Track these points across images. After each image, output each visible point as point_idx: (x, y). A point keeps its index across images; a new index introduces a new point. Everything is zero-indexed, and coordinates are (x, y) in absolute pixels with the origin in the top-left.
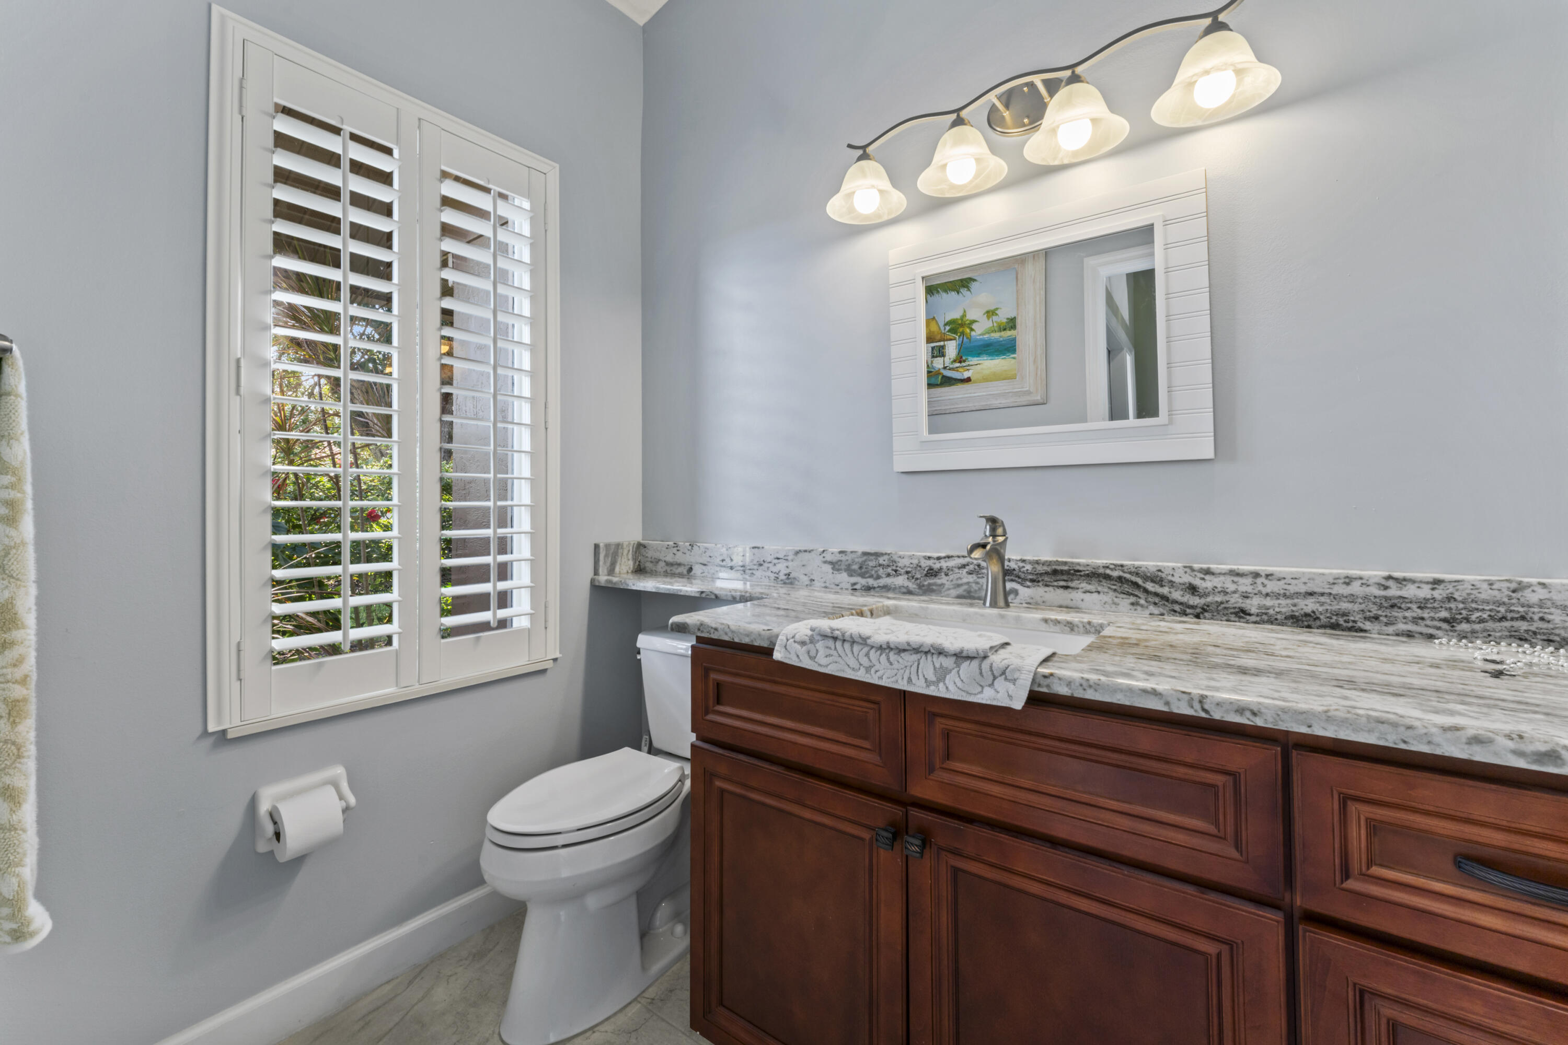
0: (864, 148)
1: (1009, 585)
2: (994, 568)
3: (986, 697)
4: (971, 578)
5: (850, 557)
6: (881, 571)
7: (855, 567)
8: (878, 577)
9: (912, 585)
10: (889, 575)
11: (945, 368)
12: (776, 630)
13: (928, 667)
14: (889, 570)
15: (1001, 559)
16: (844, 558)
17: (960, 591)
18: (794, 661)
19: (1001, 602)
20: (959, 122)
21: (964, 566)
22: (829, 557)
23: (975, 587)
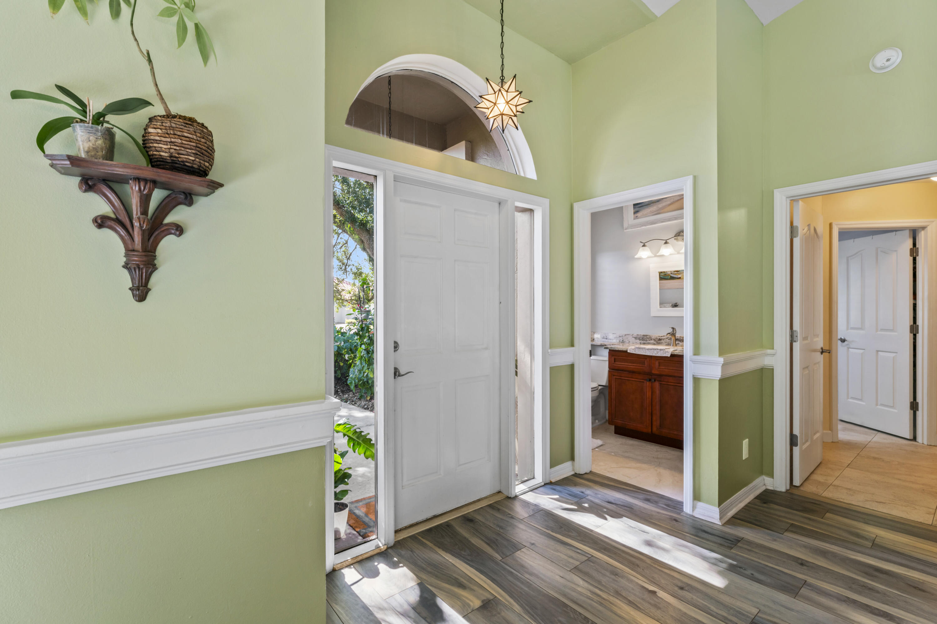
0: (644, 243)
1: (677, 342)
2: (673, 338)
3: (664, 355)
4: (669, 341)
5: (639, 336)
6: (647, 339)
7: (641, 338)
8: (647, 341)
9: (655, 342)
10: (649, 340)
11: (671, 273)
12: (627, 348)
13: (655, 352)
14: (650, 339)
15: (675, 336)
16: (638, 336)
17: (666, 344)
18: (632, 352)
19: (675, 345)
20: (666, 243)
21: (667, 338)
22: (634, 336)
23: (670, 343)
